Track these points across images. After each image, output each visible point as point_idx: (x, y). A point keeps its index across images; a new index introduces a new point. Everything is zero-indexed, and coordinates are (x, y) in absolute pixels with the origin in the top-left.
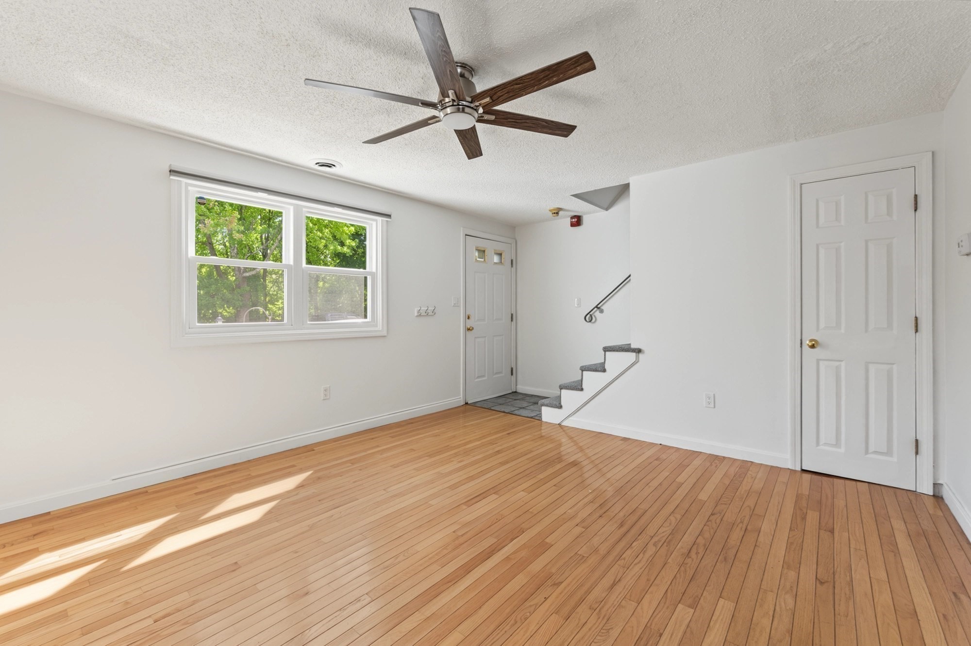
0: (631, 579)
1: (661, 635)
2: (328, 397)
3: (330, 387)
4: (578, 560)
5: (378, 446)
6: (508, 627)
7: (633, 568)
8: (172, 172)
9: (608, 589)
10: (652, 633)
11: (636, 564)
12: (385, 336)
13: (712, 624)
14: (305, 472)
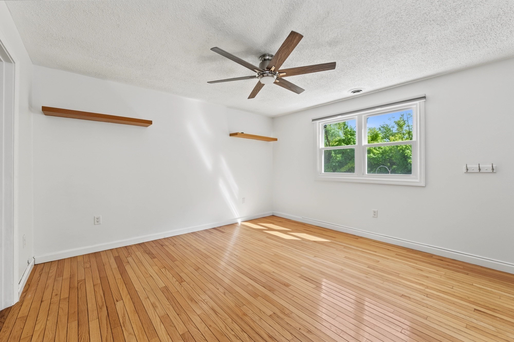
0: (215, 319)
1: (178, 315)
2: (376, 216)
3: (377, 211)
4: (238, 304)
5: (376, 252)
6: (209, 279)
7: (224, 324)
8: (313, 120)
9: (212, 308)
10: (181, 312)
11: (226, 326)
12: (424, 187)
13: (168, 336)
14: (327, 240)
